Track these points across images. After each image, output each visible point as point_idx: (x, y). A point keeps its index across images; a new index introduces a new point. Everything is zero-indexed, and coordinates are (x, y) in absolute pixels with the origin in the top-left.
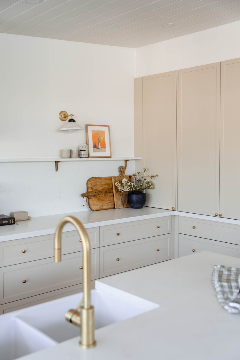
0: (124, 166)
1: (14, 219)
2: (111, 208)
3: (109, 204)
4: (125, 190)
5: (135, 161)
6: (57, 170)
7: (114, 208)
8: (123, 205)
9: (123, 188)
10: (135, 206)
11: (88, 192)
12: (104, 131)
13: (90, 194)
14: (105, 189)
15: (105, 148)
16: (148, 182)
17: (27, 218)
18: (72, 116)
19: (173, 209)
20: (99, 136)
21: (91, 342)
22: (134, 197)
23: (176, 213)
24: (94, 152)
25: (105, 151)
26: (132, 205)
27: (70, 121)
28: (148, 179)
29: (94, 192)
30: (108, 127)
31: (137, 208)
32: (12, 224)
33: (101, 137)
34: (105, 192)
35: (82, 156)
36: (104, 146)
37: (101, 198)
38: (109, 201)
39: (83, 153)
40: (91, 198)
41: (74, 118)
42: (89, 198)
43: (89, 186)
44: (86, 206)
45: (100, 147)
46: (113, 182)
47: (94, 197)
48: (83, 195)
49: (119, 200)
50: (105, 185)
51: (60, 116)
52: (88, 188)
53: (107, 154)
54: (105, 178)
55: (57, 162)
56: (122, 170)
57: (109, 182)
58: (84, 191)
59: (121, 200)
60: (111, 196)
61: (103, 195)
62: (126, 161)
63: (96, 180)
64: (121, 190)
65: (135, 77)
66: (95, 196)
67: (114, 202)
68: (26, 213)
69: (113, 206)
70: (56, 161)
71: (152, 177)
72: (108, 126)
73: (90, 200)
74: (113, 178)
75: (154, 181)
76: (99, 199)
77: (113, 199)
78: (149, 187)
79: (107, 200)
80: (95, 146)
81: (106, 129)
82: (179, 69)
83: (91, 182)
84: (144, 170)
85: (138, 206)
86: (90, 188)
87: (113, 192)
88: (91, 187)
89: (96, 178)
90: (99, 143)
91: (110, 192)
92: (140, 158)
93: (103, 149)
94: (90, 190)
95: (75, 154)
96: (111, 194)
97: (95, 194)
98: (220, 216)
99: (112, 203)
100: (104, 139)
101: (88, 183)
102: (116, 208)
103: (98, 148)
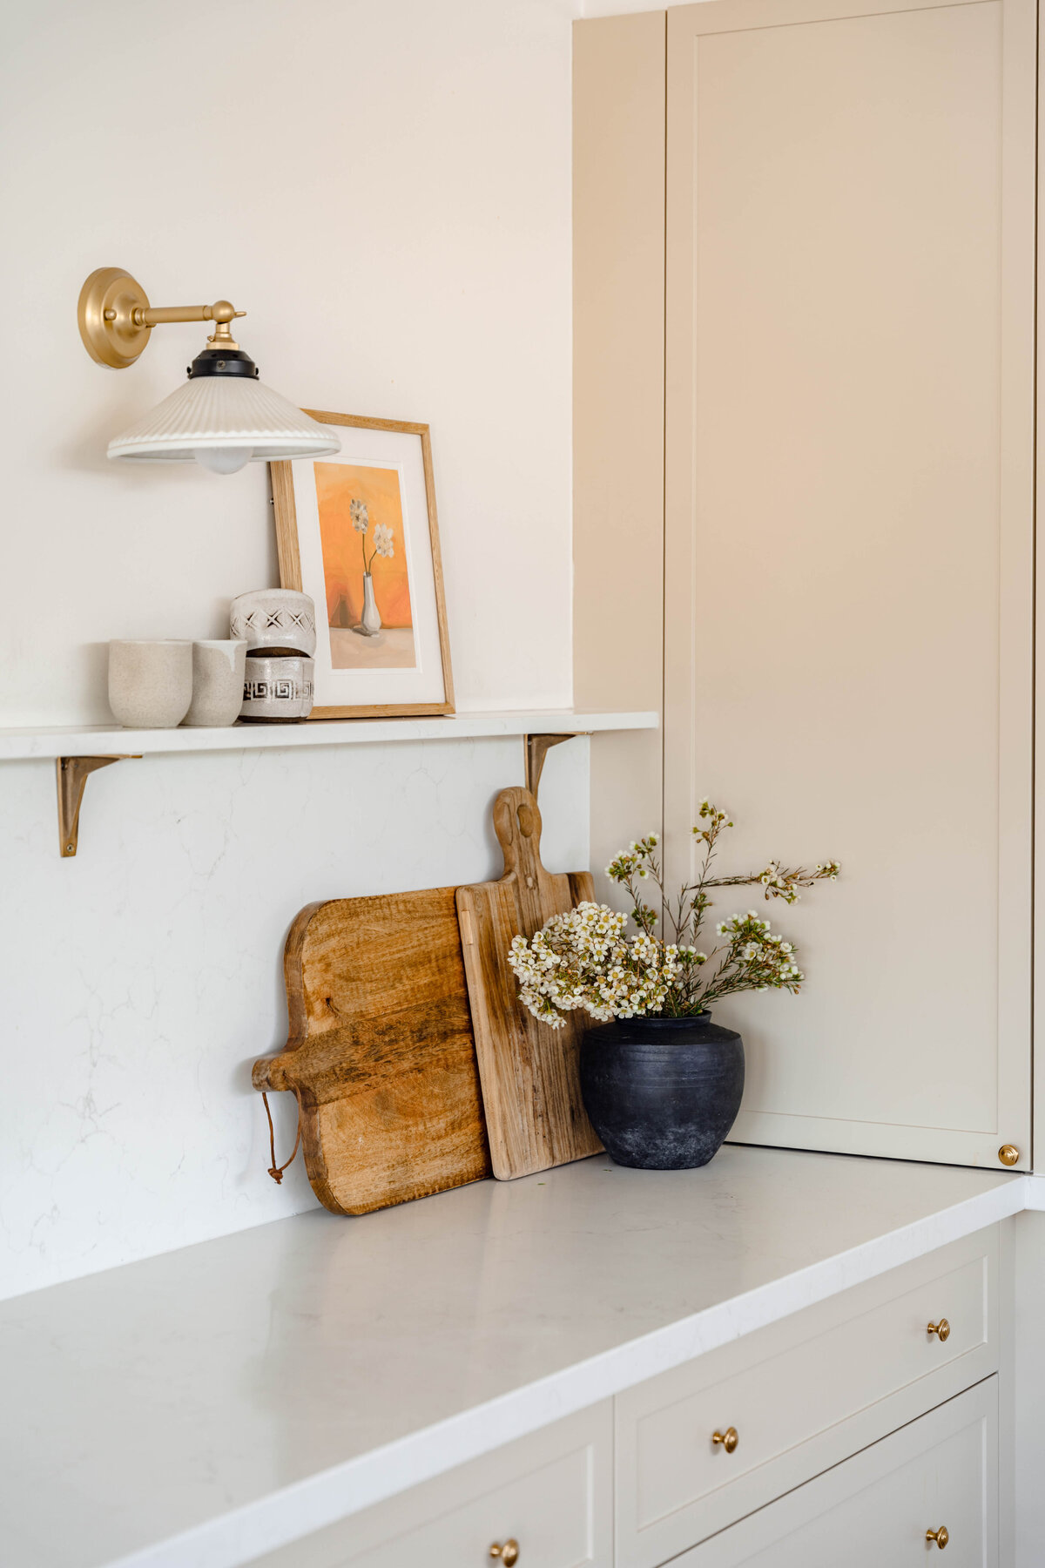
2: (460, 1182)
3: (447, 1143)
6: (69, 848)
7: (487, 1173)
8: (549, 1138)
10: (669, 1146)
11: (293, 1041)
12: (395, 473)
13: (320, 1063)
14: (418, 1009)
15: (407, 626)
16: (749, 932)
18: (222, 315)
19: (1008, 1164)
20: (364, 515)
22: (653, 1060)
23: (1032, 1193)
24: (336, 666)
25: (405, 658)
26: (632, 1138)
27: (207, 365)
29: (346, 1036)
30: (414, 440)
31: (678, 1164)
33: (378, 528)
34: (421, 1036)
35: (269, 706)
36: (398, 620)
37: (399, 1092)
38: (450, 1117)
39: (269, 670)
40: (333, 1092)
41: (241, 338)
42: (307, 1098)
43: (312, 981)
44: (292, 1177)
45: (373, 619)
46: (470, 936)
47: (350, 1087)
48: (262, 1076)
49: (522, 1096)
50: (414, 965)
51: (93, 317)
52: (294, 1005)
53: (420, 685)
55: (73, 770)
57: (439, 937)
58: (265, 1034)
59: (530, 1093)
60: (453, 1069)
61: (406, 1065)
62: (539, 744)
63: (353, 923)
64: (548, 1008)
65: (583, 12)
66: (352, 1074)
67: (482, 1117)
69: (472, 1163)
70: (64, 760)
71: (786, 884)
72: (422, 431)
73: (326, 1118)
74: (465, 899)
76: (383, 1102)
77: (468, 1092)
78: (761, 975)
79: (432, 1106)
80: (343, 616)
81: (399, 454)
83: (323, 949)
84: (706, 824)
86: (318, 1007)
87: (469, 1029)
88: (326, 991)
90: (369, 580)
91: (453, 1032)
92: (647, 720)
93: (393, 638)
94: (317, 1026)
96: (458, 1047)
97: (357, 1055)
99: (470, 1132)
100: (399, 542)
101: (307, 953)
102: (500, 1169)
103: (364, 632)
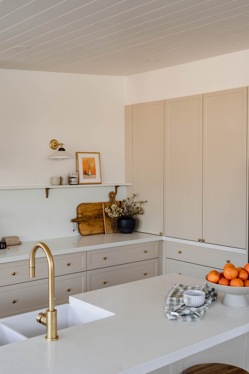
0: (114, 191)
1: (5, 243)
2: (101, 233)
3: (99, 229)
4: (114, 216)
5: (126, 186)
6: (47, 197)
7: (104, 233)
8: (113, 230)
9: (113, 214)
10: (125, 231)
11: (78, 218)
12: (94, 158)
13: (80, 220)
14: (95, 215)
16: (138, 208)
17: (18, 243)
18: (62, 144)
19: (161, 234)
20: (89, 163)
21: (54, 337)
22: (124, 222)
23: (163, 238)
24: (84, 179)
25: (95, 178)
26: (121, 230)
27: (60, 150)
28: (138, 205)
29: (84, 217)
30: (98, 154)
31: (126, 233)
32: (3, 248)
33: (91, 164)
34: (96, 218)
35: (72, 183)
36: (94, 173)
37: (91, 223)
38: (99, 227)
39: (73, 180)
40: (81, 223)
41: (64, 147)
42: (78, 223)
43: (79, 211)
44: (76, 231)
45: (90, 173)
46: (103, 208)
47: (84, 222)
48: (73, 221)
49: (109, 225)
50: (95, 210)
51: (51, 145)
52: (78, 214)
53: (97, 180)
54: (95, 204)
55: (47, 190)
56: (112, 195)
57: (99, 208)
58: (75, 216)
59: (111, 225)
60: (101, 221)
61: (93, 221)
62: (117, 187)
63: (86, 205)
64: (111, 215)
65: (126, 105)
66: (84, 221)
67: (104, 227)
68: (17, 238)
69: (102, 232)
70: (46, 188)
71: (141, 203)
72: (99, 153)
73: (80, 225)
74: (103, 203)
75: (143, 206)
76: (89, 224)
77: (102, 224)
78: (138, 213)
79: (97, 225)
80: (85, 173)
81: (96, 156)
82: (166, 99)
83: (81, 208)
84: (133, 196)
85: (127, 231)
86: (80, 214)
87: (103, 217)
88: (81, 212)
89: (86, 204)
90: (89, 170)
91: (100, 218)
92: (131, 184)
93: (93, 176)
94: (80, 216)
95: (65, 181)
96: (101, 219)
97: (85, 219)
98: (203, 241)
99: (102, 228)
100: (94, 166)
101: (79, 209)
102: (106, 233)
103: (88, 175)
